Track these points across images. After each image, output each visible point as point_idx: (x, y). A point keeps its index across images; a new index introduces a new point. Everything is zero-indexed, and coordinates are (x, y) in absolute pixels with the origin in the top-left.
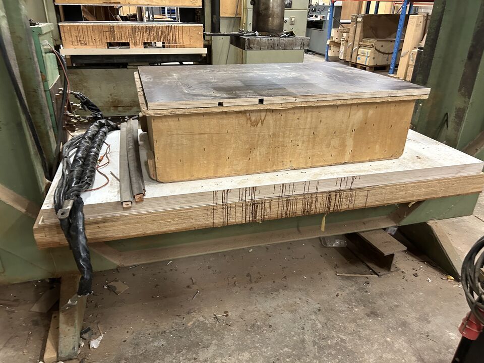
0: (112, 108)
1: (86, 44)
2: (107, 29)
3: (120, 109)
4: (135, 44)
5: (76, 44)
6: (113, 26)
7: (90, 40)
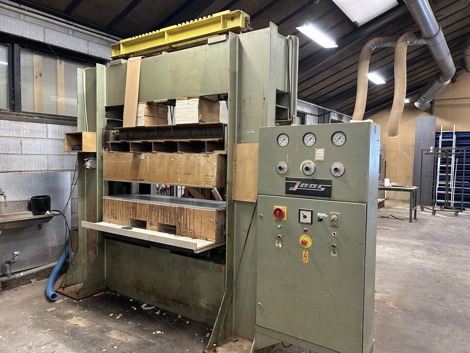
0: (135, 290)
1: (116, 218)
2: (131, 206)
3: (141, 292)
4: (151, 224)
5: (110, 217)
6: (136, 203)
7: (119, 214)
